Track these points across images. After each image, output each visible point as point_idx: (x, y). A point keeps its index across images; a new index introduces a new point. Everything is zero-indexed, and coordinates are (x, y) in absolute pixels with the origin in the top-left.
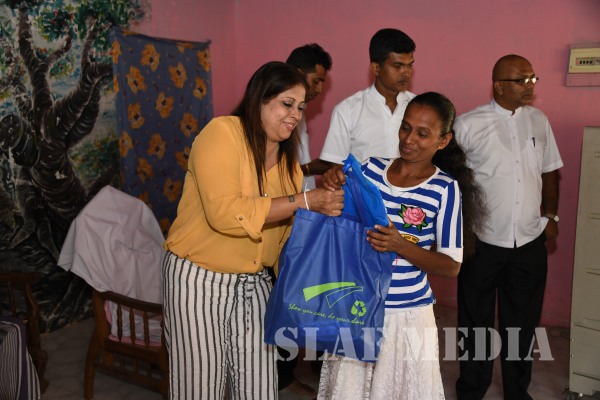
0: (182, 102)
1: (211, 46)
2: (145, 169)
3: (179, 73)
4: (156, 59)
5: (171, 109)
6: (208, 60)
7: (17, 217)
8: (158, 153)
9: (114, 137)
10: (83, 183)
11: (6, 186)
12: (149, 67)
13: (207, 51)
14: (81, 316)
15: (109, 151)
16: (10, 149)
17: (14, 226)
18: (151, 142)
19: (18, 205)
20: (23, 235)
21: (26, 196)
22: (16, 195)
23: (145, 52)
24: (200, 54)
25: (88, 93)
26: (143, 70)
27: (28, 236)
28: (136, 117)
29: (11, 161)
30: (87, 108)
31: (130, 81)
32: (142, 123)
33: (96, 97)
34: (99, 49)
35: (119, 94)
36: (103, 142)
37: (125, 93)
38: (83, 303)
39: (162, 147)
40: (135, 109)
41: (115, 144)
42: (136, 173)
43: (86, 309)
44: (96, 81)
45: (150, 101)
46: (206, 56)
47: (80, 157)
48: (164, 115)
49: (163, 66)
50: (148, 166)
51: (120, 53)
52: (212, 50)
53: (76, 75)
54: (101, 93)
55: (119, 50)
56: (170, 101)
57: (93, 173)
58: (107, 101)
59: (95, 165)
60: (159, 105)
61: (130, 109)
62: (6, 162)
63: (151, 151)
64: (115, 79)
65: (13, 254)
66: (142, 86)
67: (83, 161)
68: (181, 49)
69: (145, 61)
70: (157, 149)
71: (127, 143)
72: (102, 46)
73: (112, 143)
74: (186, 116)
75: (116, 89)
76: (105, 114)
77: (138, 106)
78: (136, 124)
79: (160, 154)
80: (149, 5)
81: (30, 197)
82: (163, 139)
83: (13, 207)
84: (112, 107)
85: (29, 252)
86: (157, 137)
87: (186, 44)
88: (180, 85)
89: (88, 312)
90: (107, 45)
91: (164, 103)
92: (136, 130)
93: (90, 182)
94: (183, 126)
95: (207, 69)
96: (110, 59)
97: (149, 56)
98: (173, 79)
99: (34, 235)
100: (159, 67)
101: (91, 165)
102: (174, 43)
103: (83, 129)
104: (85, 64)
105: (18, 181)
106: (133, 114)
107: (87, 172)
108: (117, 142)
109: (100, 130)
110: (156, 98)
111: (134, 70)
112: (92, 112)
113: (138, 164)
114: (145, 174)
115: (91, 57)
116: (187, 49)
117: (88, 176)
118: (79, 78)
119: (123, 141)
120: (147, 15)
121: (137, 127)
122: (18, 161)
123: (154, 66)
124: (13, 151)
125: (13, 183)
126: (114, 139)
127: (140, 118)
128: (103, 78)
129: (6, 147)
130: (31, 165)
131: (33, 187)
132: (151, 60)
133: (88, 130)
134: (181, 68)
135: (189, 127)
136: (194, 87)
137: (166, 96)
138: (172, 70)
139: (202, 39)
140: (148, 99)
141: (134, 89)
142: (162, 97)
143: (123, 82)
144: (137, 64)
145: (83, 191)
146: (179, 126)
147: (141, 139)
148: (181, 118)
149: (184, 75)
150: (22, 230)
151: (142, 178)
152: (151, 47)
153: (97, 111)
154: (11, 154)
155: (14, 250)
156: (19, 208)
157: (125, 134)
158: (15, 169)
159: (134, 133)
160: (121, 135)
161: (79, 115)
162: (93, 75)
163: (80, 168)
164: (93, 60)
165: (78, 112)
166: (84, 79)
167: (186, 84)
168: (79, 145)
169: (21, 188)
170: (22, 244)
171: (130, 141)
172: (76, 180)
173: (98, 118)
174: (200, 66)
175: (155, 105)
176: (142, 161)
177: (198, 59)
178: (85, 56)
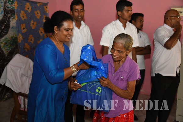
0: (39, 24)
1: (48, 4)
2: (27, 47)
3: (38, 13)
4: (30, 8)
5: (35, 26)
6: (47, 9)
8: (32, 41)
9: (16, 35)
10: (5, 52)
12: (28, 11)
13: (47, 6)
14: (4, 99)
15: (14, 42)
18: (29, 38)
23: (26, 6)
24: (45, 7)
25: (6, 20)
26: (26, 12)
28: (24, 29)
30: (6, 25)
31: (21, 16)
32: (26, 31)
33: (9, 21)
34: (9, 4)
35: (17, 21)
36: (12, 38)
37: (20, 20)
38: (5, 94)
39: (33, 39)
40: (23, 26)
41: (16, 38)
42: (24, 48)
43: (6, 96)
44: (9, 15)
45: (28, 23)
46: (47, 8)
47: (4, 43)
48: (33, 28)
49: (33, 11)
50: (28, 46)
51: (17, 5)
52: (49, 6)
53: (1, 13)
54: (11, 20)
55: (17, 4)
56: (35, 23)
57: (8, 49)
58: (13, 22)
59: (9, 46)
60: (31, 25)
61: (21, 26)
63: (29, 41)
64: (16, 15)
66: (25, 18)
67: (5, 44)
68: (38, 5)
69: (26, 9)
70: (31, 40)
71: (20, 38)
72: (11, 3)
73: (15, 38)
74: (41, 29)
75: (16, 18)
76: (12, 27)
77: (24, 25)
78: (24, 31)
79: (32, 42)
82: (33, 36)
84: (15, 25)
86: (31, 36)
87: (40, 3)
88: (38, 18)
89: (7, 98)
90: (13, 2)
91: (33, 24)
92: (24, 33)
93: (7, 51)
94: (40, 32)
95: (47, 12)
96: (14, 8)
97: (28, 7)
98: (36, 15)
100: (31, 11)
101: (8, 46)
102: (36, 3)
103: (4, 32)
104: (5, 9)
106: (23, 28)
107: (6, 48)
108: (17, 38)
109: (11, 33)
110: (30, 22)
111: (22, 12)
112: (8, 27)
113: (25, 45)
114: (27, 49)
115: (7, 6)
116: (40, 5)
117: (7, 50)
118: (2, 14)
119: (19, 37)
121: (24, 32)
123: (29, 11)
126: (16, 37)
127: (25, 29)
128: (11, 15)
132: (28, 9)
133: (7, 33)
134: (38, 11)
135: (41, 32)
136: (43, 19)
137: (34, 21)
138: (36, 12)
139: (45, 2)
140: (28, 22)
141: (23, 19)
142: (32, 22)
143: (19, 16)
144: (24, 10)
145: (5, 55)
146: (38, 32)
147: (25, 36)
148: (39, 29)
149: (39, 14)
151: (26, 50)
152: (28, 4)
153: (9, 26)
157: (20, 35)
159: (23, 34)
160: (18, 35)
161: (3, 28)
162: (8, 13)
163: (4, 47)
164: (8, 8)
165: (3, 26)
166: (4, 14)
167: (40, 17)
168: (3, 38)
171: (22, 37)
172: (2, 51)
173: (10, 29)
174: (45, 11)
175: (30, 24)
176: (26, 44)
177: (44, 9)
178: (5, 6)
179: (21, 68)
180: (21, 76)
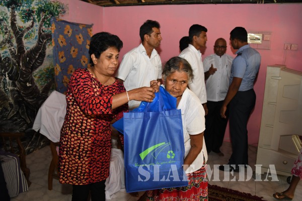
0: (81, 51)
1: (93, 26)
2: (66, 81)
3: (80, 38)
4: (71, 31)
5: (77, 54)
6: (92, 32)
7: (10, 104)
9: (52, 66)
10: (39, 87)
11: (5, 90)
12: (67, 35)
13: (91, 29)
14: (40, 147)
15: (50, 73)
16: (7, 73)
17: (9, 109)
18: (69, 69)
19: (10, 99)
20: (13, 112)
21: (14, 94)
22: (9, 94)
23: (65, 28)
24: (89, 30)
25: (41, 47)
26: (65, 36)
27: (15, 113)
28: (62, 57)
29: (7, 78)
30: (40, 53)
31: (60, 41)
32: (65, 60)
33: (44, 48)
34: (46, 26)
35: (55, 47)
36: (47, 69)
37: (57, 47)
40: (62, 54)
42: (63, 82)
43: (42, 143)
44: (45, 41)
45: (68, 50)
47: (37, 76)
48: (74, 57)
49: (73, 35)
50: (68, 79)
51: (55, 28)
53: (36, 38)
54: (47, 47)
55: (55, 27)
56: (76, 50)
57: (43, 83)
58: (49, 50)
59: (44, 79)
60: (72, 52)
61: (60, 54)
62: (5, 79)
63: (69, 72)
64: (53, 40)
65: (9, 121)
66: (65, 43)
67: (39, 77)
68: (81, 27)
69: (66, 32)
71: (58, 69)
72: (47, 25)
73: (51, 69)
74: (83, 57)
75: (53, 45)
76: (48, 56)
77: (63, 53)
78: (62, 61)
80: (68, 8)
81: (16, 95)
82: (74, 67)
83: (8, 100)
84: (51, 53)
85: (16, 120)
86: (71, 66)
87: (83, 25)
88: (80, 43)
89: (43, 145)
90: (49, 25)
91: (74, 51)
93: (42, 87)
94: (82, 61)
96: (51, 31)
97: (68, 30)
98: (77, 40)
99: (18, 112)
101: (42, 79)
102: (78, 25)
103: (38, 63)
104: (40, 34)
105: (10, 88)
106: (61, 56)
107: (41, 83)
108: (53, 69)
109: (46, 64)
110: (71, 49)
111: (61, 36)
112: (43, 55)
113: (63, 78)
114: (66, 83)
115: (42, 30)
116: (83, 27)
117: (41, 84)
118: (37, 40)
119: (56, 68)
120: (67, 12)
121: (63, 62)
122: (10, 78)
123: (70, 35)
124: (8, 74)
125: (8, 89)
126: (52, 68)
127: (64, 58)
128: (47, 40)
129: (5, 72)
130: (16, 80)
131: (17, 90)
132: (68, 32)
133: (41, 64)
134: (81, 35)
135: (84, 62)
136: (86, 44)
137: (75, 48)
138: (77, 37)
141: (61, 45)
142: (73, 48)
143: (56, 42)
144: (63, 34)
145: (39, 91)
146: (80, 61)
147: (64, 67)
148: (81, 58)
149: (82, 39)
150: (13, 110)
151: (65, 85)
152: (68, 26)
153: (45, 55)
154: (7, 75)
155: (10, 119)
156: (11, 101)
157: (58, 65)
158: (9, 82)
159: (61, 65)
160: (55, 65)
161: (37, 57)
162: (43, 39)
163: (38, 81)
164: (43, 32)
165: (37, 55)
166: (39, 40)
167: (83, 42)
168: (37, 70)
169: (12, 91)
170: (13, 117)
171: (60, 68)
172: (36, 86)
173: (45, 58)
174: (89, 35)
175: (70, 52)
176: (65, 77)
177: (88, 32)
178: (40, 30)
179: (59, 109)
180: (59, 120)
